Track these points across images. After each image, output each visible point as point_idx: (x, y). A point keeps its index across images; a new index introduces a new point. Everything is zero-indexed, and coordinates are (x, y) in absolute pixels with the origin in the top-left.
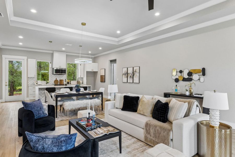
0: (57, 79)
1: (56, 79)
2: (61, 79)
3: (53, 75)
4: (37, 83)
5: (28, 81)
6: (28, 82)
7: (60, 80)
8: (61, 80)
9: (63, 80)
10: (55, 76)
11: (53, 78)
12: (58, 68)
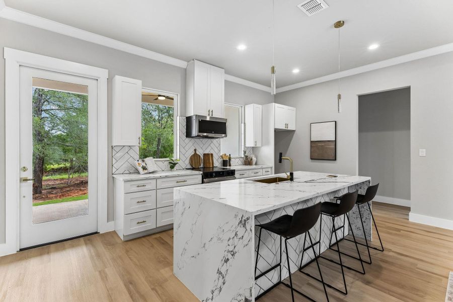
0: (197, 153)
1: (195, 150)
2: (206, 152)
3: (188, 140)
4: (144, 168)
5: (111, 157)
6: (111, 165)
7: (204, 154)
8: (208, 154)
9: (212, 154)
10: (191, 144)
11: (187, 148)
12: (206, 117)
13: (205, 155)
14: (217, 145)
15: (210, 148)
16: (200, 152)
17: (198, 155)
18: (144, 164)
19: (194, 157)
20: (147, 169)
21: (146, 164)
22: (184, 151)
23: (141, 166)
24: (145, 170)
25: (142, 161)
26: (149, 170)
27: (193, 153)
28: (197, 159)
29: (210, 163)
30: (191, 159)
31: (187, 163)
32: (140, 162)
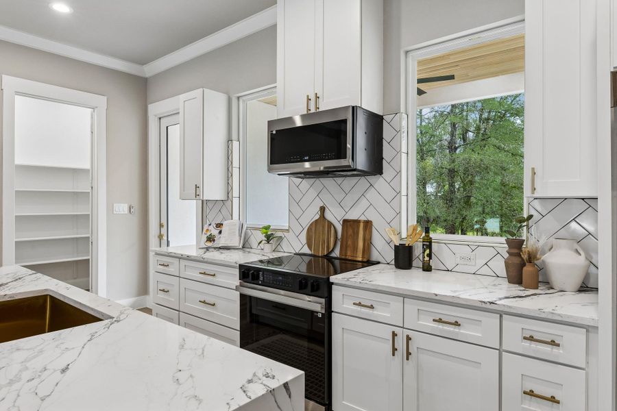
0: (328, 216)
1: (323, 209)
2: (353, 216)
4: (211, 239)
8: (357, 222)
9: (368, 224)
10: (313, 193)
12: (290, 119)
13: (346, 222)
14: (389, 194)
15: (365, 202)
16: (335, 216)
17: (330, 224)
18: (215, 232)
19: (316, 225)
20: (214, 241)
21: (220, 232)
22: (297, 212)
23: (209, 234)
24: (211, 241)
25: (215, 226)
26: (217, 244)
27: (317, 217)
28: (323, 232)
29: (357, 249)
30: (309, 230)
31: (304, 240)
32: (211, 228)
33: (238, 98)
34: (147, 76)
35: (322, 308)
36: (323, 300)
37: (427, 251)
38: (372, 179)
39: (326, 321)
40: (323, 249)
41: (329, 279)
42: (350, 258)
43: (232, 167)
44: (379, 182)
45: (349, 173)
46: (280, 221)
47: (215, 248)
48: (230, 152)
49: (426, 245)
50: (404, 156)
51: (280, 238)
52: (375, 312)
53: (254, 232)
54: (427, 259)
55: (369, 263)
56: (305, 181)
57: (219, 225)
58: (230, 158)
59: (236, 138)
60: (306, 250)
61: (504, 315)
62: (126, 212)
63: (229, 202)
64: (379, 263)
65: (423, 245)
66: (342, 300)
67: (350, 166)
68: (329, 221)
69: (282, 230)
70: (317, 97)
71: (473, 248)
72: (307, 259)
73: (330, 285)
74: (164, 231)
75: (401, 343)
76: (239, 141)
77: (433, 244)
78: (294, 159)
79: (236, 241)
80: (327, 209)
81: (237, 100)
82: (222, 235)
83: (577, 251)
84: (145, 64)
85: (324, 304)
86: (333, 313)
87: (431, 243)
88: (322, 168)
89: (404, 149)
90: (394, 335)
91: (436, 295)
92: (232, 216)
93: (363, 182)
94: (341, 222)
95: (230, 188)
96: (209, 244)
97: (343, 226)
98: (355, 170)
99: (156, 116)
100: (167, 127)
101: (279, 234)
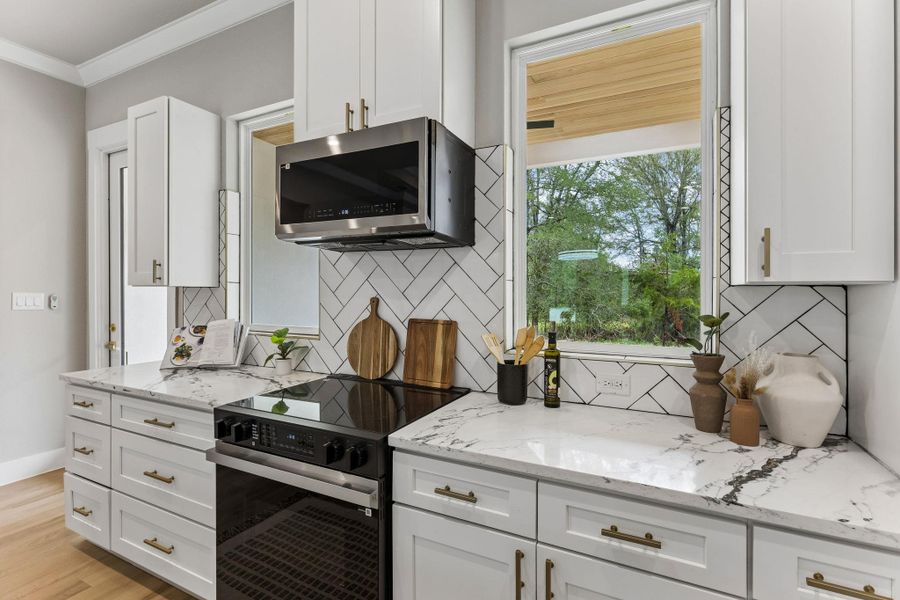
0: (385, 313)
1: (375, 303)
2: (426, 312)
8: (433, 323)
9: (451, 327)
10: (359, 276)
11: (344, 293)
13: (413, 324)
14: (486, 278)
15: (443, 292)
16: (397, 314)
17: (388, 326)
18: (191, 340)
19: (364, 328)
20: (189, 355)
21: (201, 341)
22: (333, 306)
23: (180, 343)
24: (182, 357)
25: (192, 330)
26: (193, 361)
27: (367, 315)
28: (375, 340)
29: (433, 367)
30: (353, 336)
31: (345, 354)
32: (185, 333)
33: (238, 122)
34: (85, 85)
35: (373, 498)
36: (374, 484)
37: (554, 374)
38: (456, 252)
39: (382, 523)
40: (376, 368)
41: (386, 439)
42: (421, 383)
43: (226, 234)
44: (468, 257)
45: (421, 241)
46: (303, 321)
47: (191, 369)
48: (222, 209)
49: (552, 363)
50: (509, 216)
51: (306, 349)
52: (477, 507)
53: (261, 338)
54: (552, 386)
55: (453, 393)
56: (346, 257)
57: (200, 329)
58: (222, 219)
59: (234, 187)
60: (348, 369)
61: (756, 528)
62: (42, 308)
63: (221, 289)
64: (468, 391)
65: (546, 364)
66: (412, 482)
67: (423, 226)
68: (385, 323)
69: (309, 336)
70: (365, 108)
71: (626, 366)
72: (349, 384)
73: (389, 451)
74: (117, 336)
75: (533, 575)
76: (238, 191)
77: (562, 360)
78: (322, 213)
79: (228, 356)
80: (381, 302)
81: (234, 127)
82: (204, 346)
83: (821, 377)
84: (80, 63)
85: (376, 492)
86: (394, 506)
87: (558, 358)
88: (374, 230)
89: (509, 205)
90: (519, 556)
91: (608, 481)
92: (226, 313)
93: (442, 258)
94: (406, 323)
95: (222, 268)
96: (179, 362)
97: (409, 329)
98: (432, 234)
99: (101, 150)
100: (122, 170)
101: (303, 343)
